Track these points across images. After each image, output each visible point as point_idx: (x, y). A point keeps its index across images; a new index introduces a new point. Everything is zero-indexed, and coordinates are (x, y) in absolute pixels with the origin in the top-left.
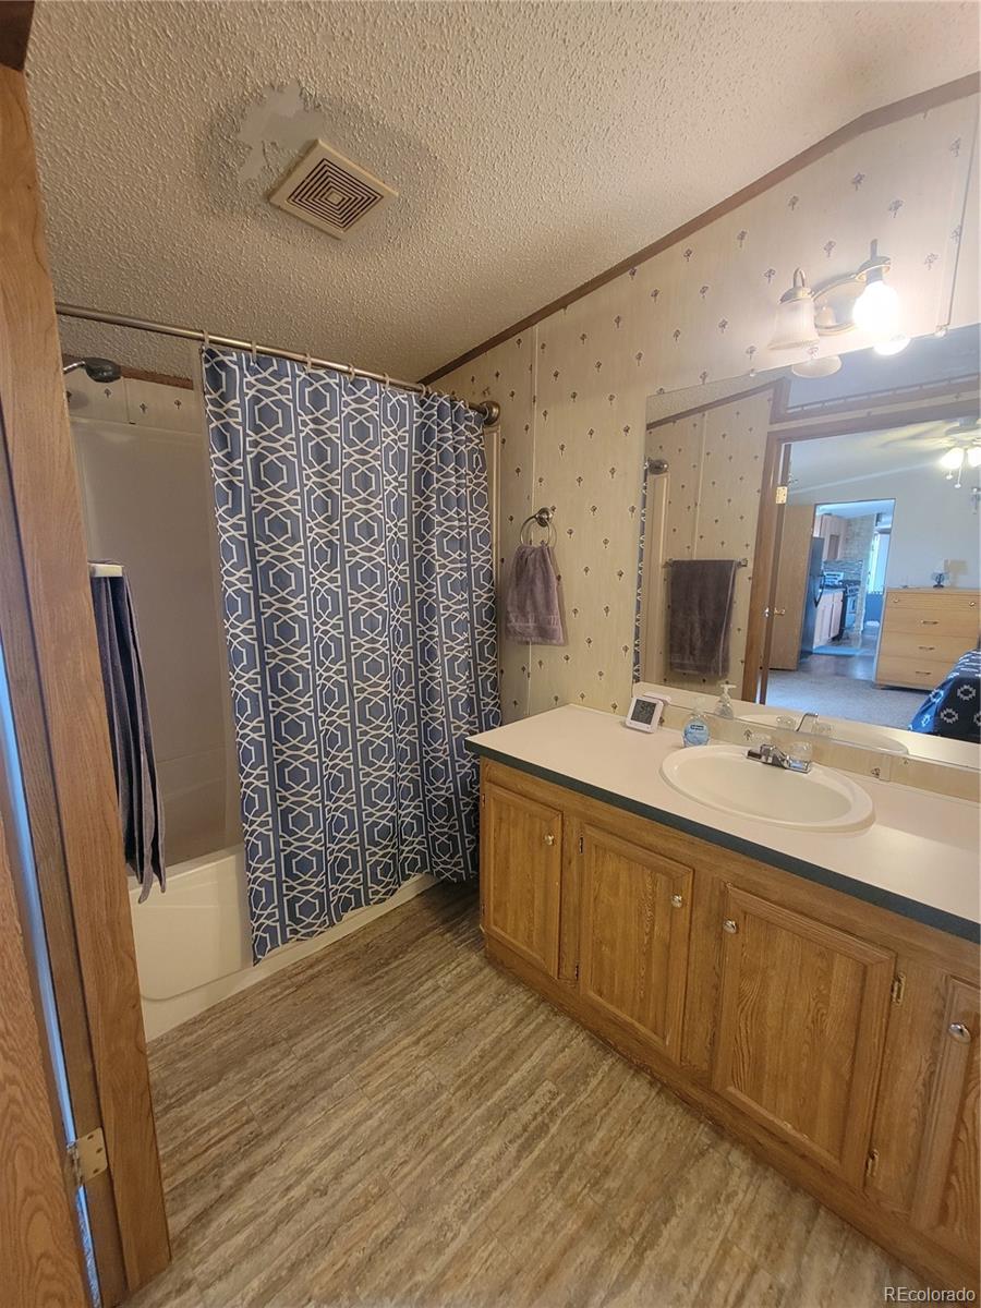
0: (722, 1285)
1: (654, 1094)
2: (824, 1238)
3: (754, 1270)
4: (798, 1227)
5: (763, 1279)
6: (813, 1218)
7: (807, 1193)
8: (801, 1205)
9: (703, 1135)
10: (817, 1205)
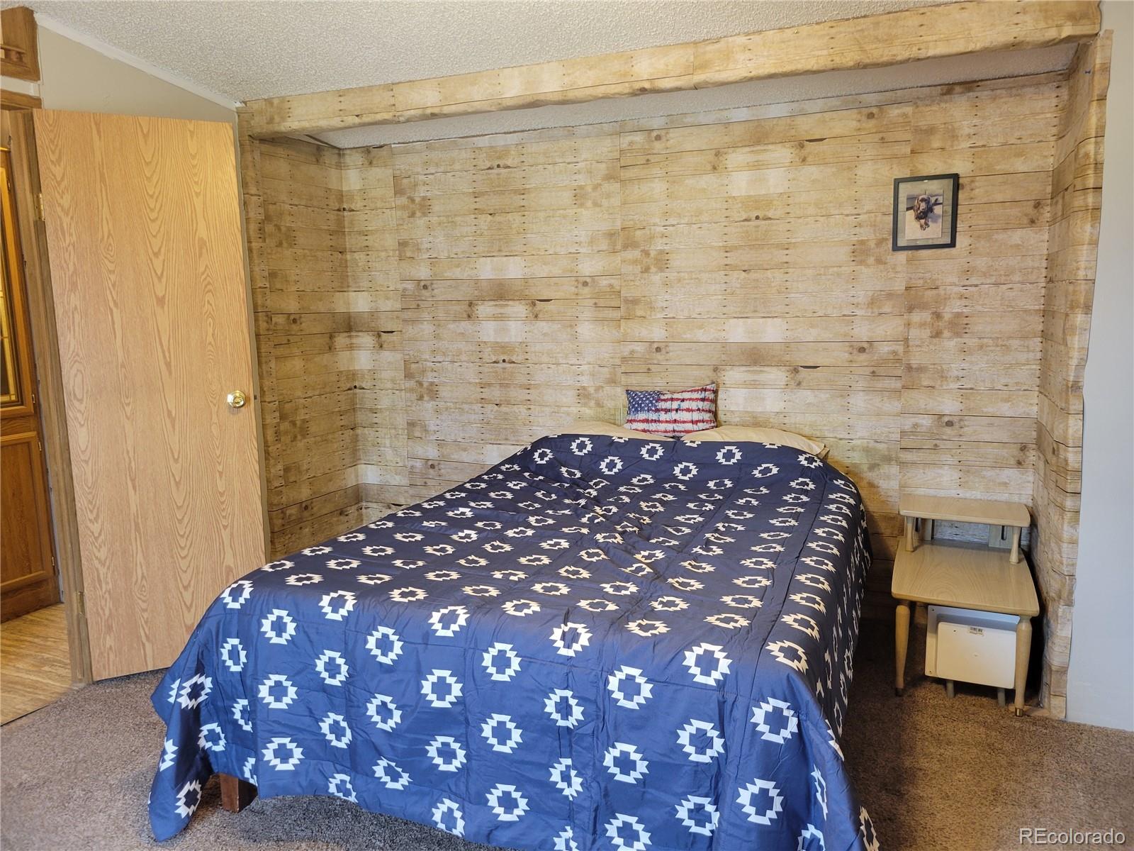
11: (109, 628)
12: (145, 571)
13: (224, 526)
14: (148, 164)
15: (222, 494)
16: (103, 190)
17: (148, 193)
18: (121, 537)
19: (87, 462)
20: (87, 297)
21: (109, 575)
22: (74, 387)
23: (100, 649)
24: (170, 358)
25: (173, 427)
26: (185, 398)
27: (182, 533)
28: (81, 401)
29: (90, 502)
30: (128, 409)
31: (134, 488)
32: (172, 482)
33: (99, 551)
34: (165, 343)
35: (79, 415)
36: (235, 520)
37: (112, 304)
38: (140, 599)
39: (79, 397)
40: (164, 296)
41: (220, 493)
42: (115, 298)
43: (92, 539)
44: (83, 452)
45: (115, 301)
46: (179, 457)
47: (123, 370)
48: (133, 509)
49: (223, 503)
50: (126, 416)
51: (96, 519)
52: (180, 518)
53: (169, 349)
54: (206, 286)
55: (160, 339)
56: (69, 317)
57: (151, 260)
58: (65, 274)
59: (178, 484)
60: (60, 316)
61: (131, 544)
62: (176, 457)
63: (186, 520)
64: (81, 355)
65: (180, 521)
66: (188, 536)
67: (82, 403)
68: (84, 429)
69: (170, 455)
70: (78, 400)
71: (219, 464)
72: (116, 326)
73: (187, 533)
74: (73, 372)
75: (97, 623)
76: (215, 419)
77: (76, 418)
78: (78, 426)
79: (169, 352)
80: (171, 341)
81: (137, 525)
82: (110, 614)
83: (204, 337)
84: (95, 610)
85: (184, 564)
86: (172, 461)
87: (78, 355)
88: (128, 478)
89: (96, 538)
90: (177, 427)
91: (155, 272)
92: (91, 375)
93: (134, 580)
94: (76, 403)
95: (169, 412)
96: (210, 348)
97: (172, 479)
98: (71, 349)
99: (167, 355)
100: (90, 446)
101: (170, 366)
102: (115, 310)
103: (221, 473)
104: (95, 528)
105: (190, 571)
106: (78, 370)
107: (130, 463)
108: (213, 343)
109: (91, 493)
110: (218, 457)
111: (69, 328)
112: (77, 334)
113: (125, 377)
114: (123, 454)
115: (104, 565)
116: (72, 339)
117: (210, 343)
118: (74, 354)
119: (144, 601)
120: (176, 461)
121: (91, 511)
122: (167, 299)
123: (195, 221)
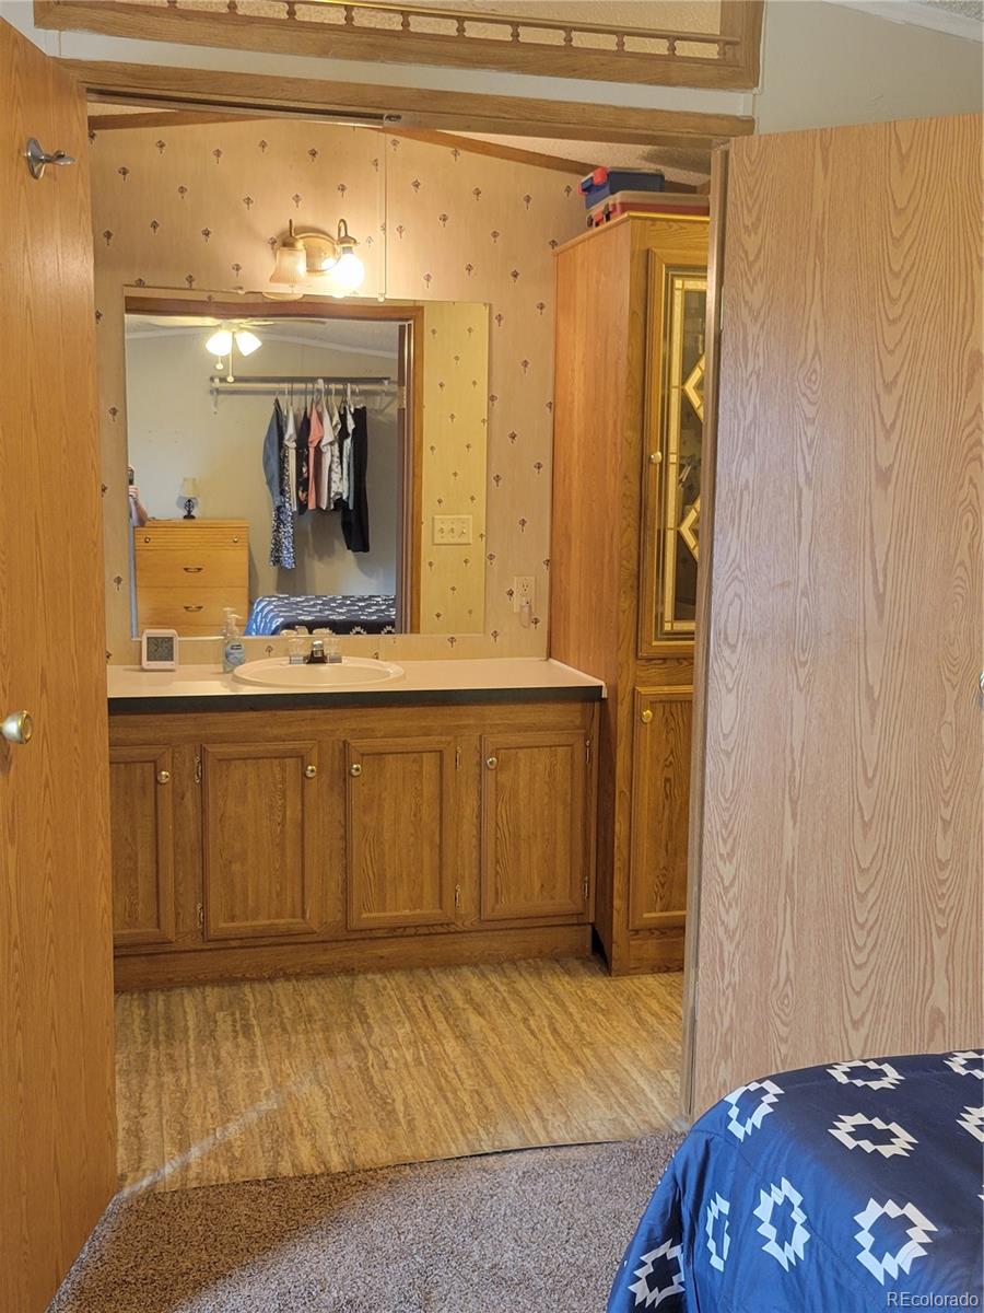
0: (413, 1009)
1: (295, 983)
2: (440, 975)
3: (422, 998)
4: (426, 979)
5: (428, 998)
6: (430, 974)
7: (419, 967)
8: (419, 973)
9: (345, 980)
10: (427, 968)
11: (727, 1049)
12: (792, 970)
13: (938, 928)
14: (899, 212)
15: (943, 865)
16: (818, 269)
17: (891, 269)
18: (762, 897)
19: (728, 754)
20: (767, 467)
21: (737, 957)
22: (726, 621)
23: (709, 1079)
24: (885, 585)
25: (873, 717)
26: (901, 666)
27: (861, 920)
28: (733, 647)
29: (725, 825)
30: (803, 672)
31: (794, 816)
32: (857, 820)
33: (728, 912)
34: (880, 557)
35: (727, 672)
36: (962, 923)
37: (802, 479)
38: (778, 1016)
39: (732, 640)
40: (892, 466)
41: (939, 861)
42: (809, 469)
43: (719, 889)
44: (726, 736)
45: (807, 475)
46: (874, 776)
47: (805, 600)
48: (788, 855)
49: (942, 882)
50: (798, 685)
51: (731, 855)
52: (862, 890)
53: (885, 569)
54: (970, 449)
55: (873, 552)
56: (735, 501)
57: (878, 397)
58: (739, 425)
59: (866, 826)
60: (723, 499)
61: (776, 915)
62: (870, 775)
63: (871, 898)
64: (744, 569)
65: (862, 897)
66: (872, 928)
67: (733, 652)
68: (732, 697)
69: (860, 769)
70: (730, 646)
71: (947, 804)
72: (803, 520)
73: (871, 922)
74: (730, 594)
75: (710, 1034)
76: (950, 717)
77: (723, 677)
78: (724, 690)
79: (885, 576)
80: (891, 554)
81: (789, 883)
82: (730, 1028)
83: (952, 551)
84: (710, 1010)
85: (858, 978)
86: (861, 779)
87: (739, 568)
88: (787, 796)
89: (726, 890)
90: (878, 720)
91: (882, 418)
92: (754, 604)
93: (773, 980)
94: (726, 652)
95: (870, 688)
96: (960, 572)
97: (857, 814)
98: (732, 555)
99: (881, 579)
100: (736, 727)
101: (883, 602)
102: (805, 490)
103: (946, 823)
104: (727, 870)
105: (867, 994)
106: (736, 595)
107: (793, 770)
108: (968, 563)
109: (728, 809)
110: (946, 792)
111: (733, 519)
112: (743, 529)
113: (806, 614)
114: (784, 752)
115: (731, 938)
116: (735, 539)
117: (962, 563)
118: (734, 566)
119: (785, 1024)
120: (869, 782)
121: (725, 841)
122: (895, 473)
123: (969, 318)
